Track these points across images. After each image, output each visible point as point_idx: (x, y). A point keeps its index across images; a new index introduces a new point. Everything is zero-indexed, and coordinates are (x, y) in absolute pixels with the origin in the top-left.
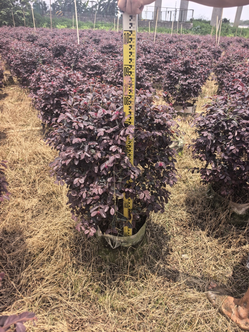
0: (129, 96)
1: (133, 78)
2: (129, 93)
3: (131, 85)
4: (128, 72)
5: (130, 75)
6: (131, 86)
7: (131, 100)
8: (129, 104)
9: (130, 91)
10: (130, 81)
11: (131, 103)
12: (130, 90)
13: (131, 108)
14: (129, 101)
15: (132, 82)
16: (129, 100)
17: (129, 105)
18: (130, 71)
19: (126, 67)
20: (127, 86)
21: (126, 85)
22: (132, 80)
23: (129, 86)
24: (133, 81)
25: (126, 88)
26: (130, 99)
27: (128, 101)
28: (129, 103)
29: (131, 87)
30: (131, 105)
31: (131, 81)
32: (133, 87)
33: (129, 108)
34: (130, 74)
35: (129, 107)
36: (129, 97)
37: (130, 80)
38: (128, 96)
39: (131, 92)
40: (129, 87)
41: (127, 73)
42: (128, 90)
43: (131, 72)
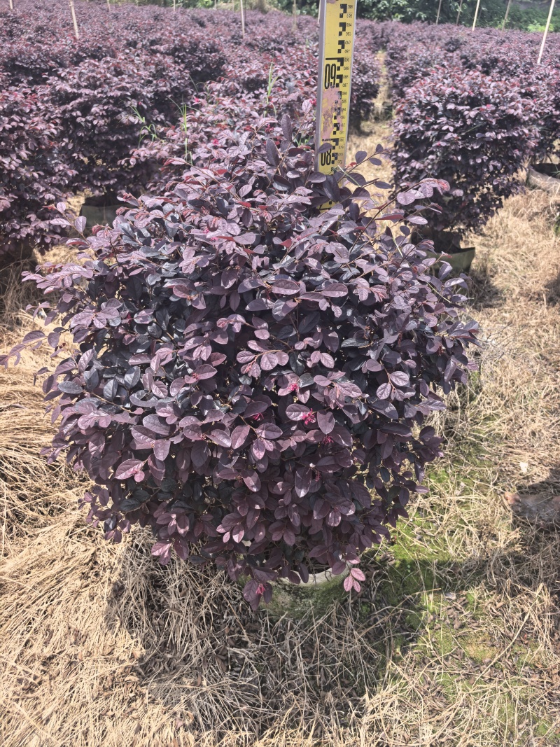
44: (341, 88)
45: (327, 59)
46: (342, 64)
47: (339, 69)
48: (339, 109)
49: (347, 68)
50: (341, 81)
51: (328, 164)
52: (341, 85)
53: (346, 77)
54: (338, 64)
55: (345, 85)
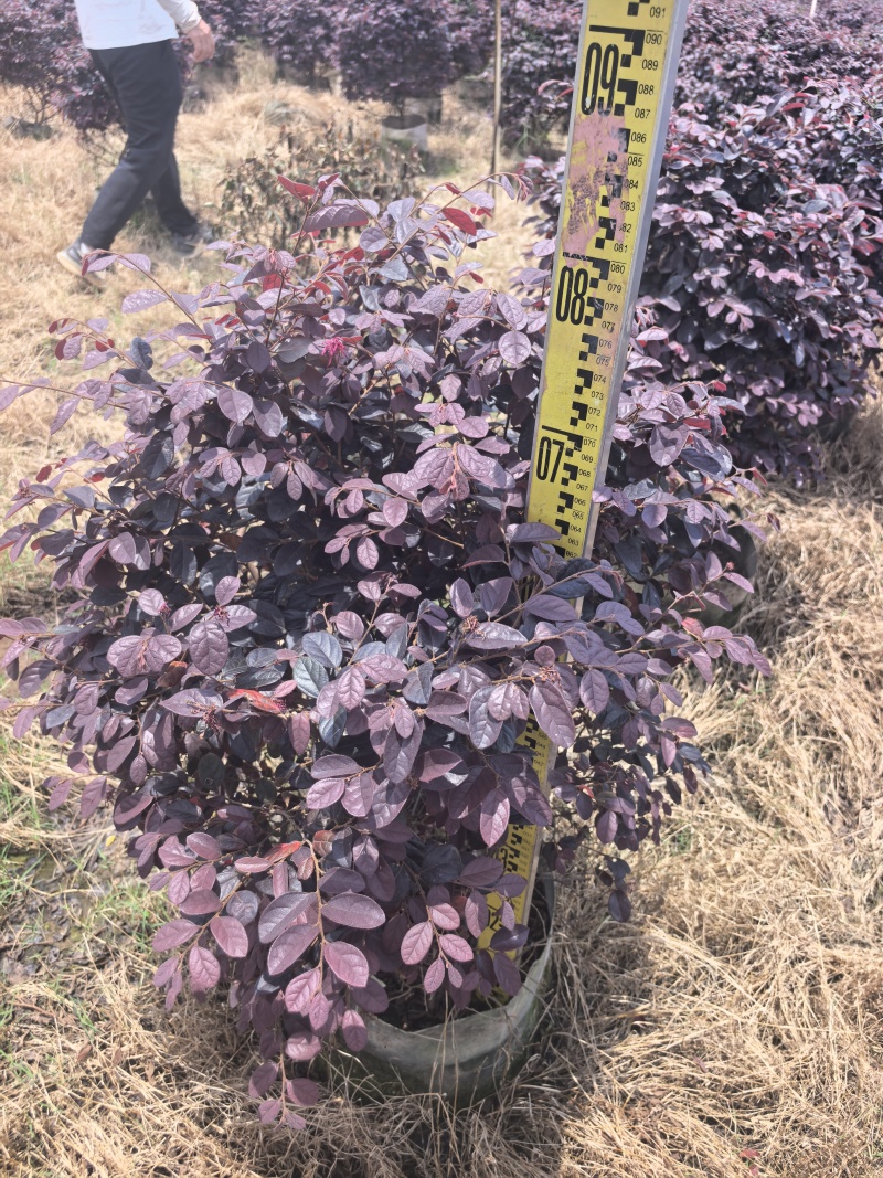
0: (597, 263)
1: (641, 138)
2: (600, 244)
3: (619, 183)
4: (609, 86)
5: (620, 110)
6: (617, 192)
7: (600, 292)
8: (589, 321)
9: (602, 233)
10: (612, 159)
11: (598, 314)
12: (604, 222)
13: (593, 350)
14: (591, 302)
15: (625, 168)
16: (590, 292)
17: (583, 328)
18: (623, 73)
19: (605, 40)
20: (589, 192)
21: (583, 179)
22: (634, 146)
23: (604, 191)
24: (636, 161)
25: (580, 201)
26: (595, 284)
27: (579, 296)
28: (589, 311)
29: (615, 202)
30: (595, 329)
31: (622, 157)
32: (626, 206)
33: (585, 347)
34: (620, 97)
35: (586, 338)
36: (594, 273)
37: (614, 145)
38: (589, 267)
39: (610, 235)
40: (605, 202)
41: (603, 93)
42: (592, 222)
43: (630, 88)
44: (629, 120)
45: (593, 28)
46: (638, 51)
47: (627, 62)
48: (619, 178)
49: (651, 65)
50: (631, 100)
51: (576, 322)
52: (628, 109)
53: (648, 89)
54: (626, 48)
55: (641, 114)
